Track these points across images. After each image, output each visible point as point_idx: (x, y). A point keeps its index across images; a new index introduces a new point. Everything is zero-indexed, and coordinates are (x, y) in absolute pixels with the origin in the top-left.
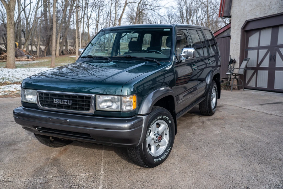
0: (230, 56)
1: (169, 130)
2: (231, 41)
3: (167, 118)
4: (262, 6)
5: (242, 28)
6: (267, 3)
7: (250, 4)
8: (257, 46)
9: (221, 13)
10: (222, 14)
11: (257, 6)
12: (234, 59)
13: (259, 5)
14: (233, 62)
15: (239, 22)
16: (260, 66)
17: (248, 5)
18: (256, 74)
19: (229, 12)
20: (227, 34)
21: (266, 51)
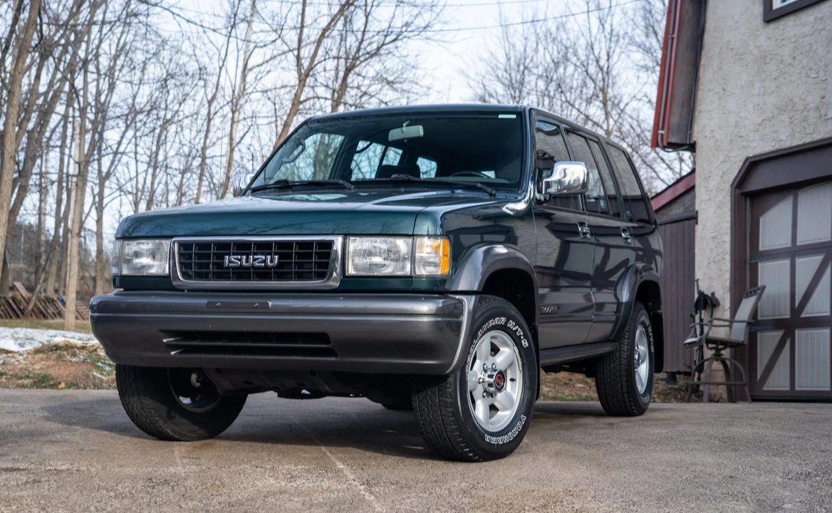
0: (697, 280)
1: (521, 369)
2: (699, 229)
3: (517, 330)
4: (797, 110)
5: (735, 186)
6: (810, 99)
7: (758, 105)
8: (790, 245)
9: (661, 132)
10: (662, 135)
11: (782, 110)
12: (713, 294)
13: (787, 106)
14: (707, 302)
15: (722, 162)
16: (803, 315)
17: (750, 106)
18: (788, 343)
19: (689, 132)
20: (682, 209)
21: (817, 259)
